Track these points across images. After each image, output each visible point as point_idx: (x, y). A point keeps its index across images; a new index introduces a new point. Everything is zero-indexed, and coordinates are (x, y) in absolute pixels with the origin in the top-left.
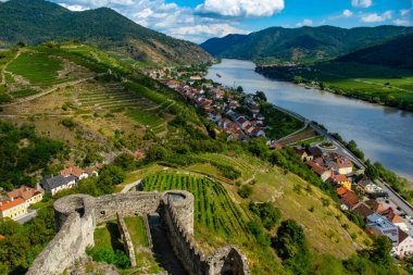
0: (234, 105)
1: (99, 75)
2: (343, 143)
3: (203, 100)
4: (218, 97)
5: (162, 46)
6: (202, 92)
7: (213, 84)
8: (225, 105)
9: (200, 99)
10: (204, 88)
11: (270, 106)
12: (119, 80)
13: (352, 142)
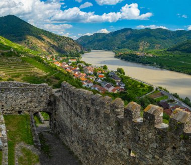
0: (102, 77)
1: (5, 51)
2: (181, 100)
3: (79, 74)
4: (90, 72)
5: (49, 40)
6: (78, 69)
7: (85, 64)
8: (95, 77)
9: (77, 73)
10: (79, 66)
11: (128, 78)
12: (18, 56)
13: (187, 98)
